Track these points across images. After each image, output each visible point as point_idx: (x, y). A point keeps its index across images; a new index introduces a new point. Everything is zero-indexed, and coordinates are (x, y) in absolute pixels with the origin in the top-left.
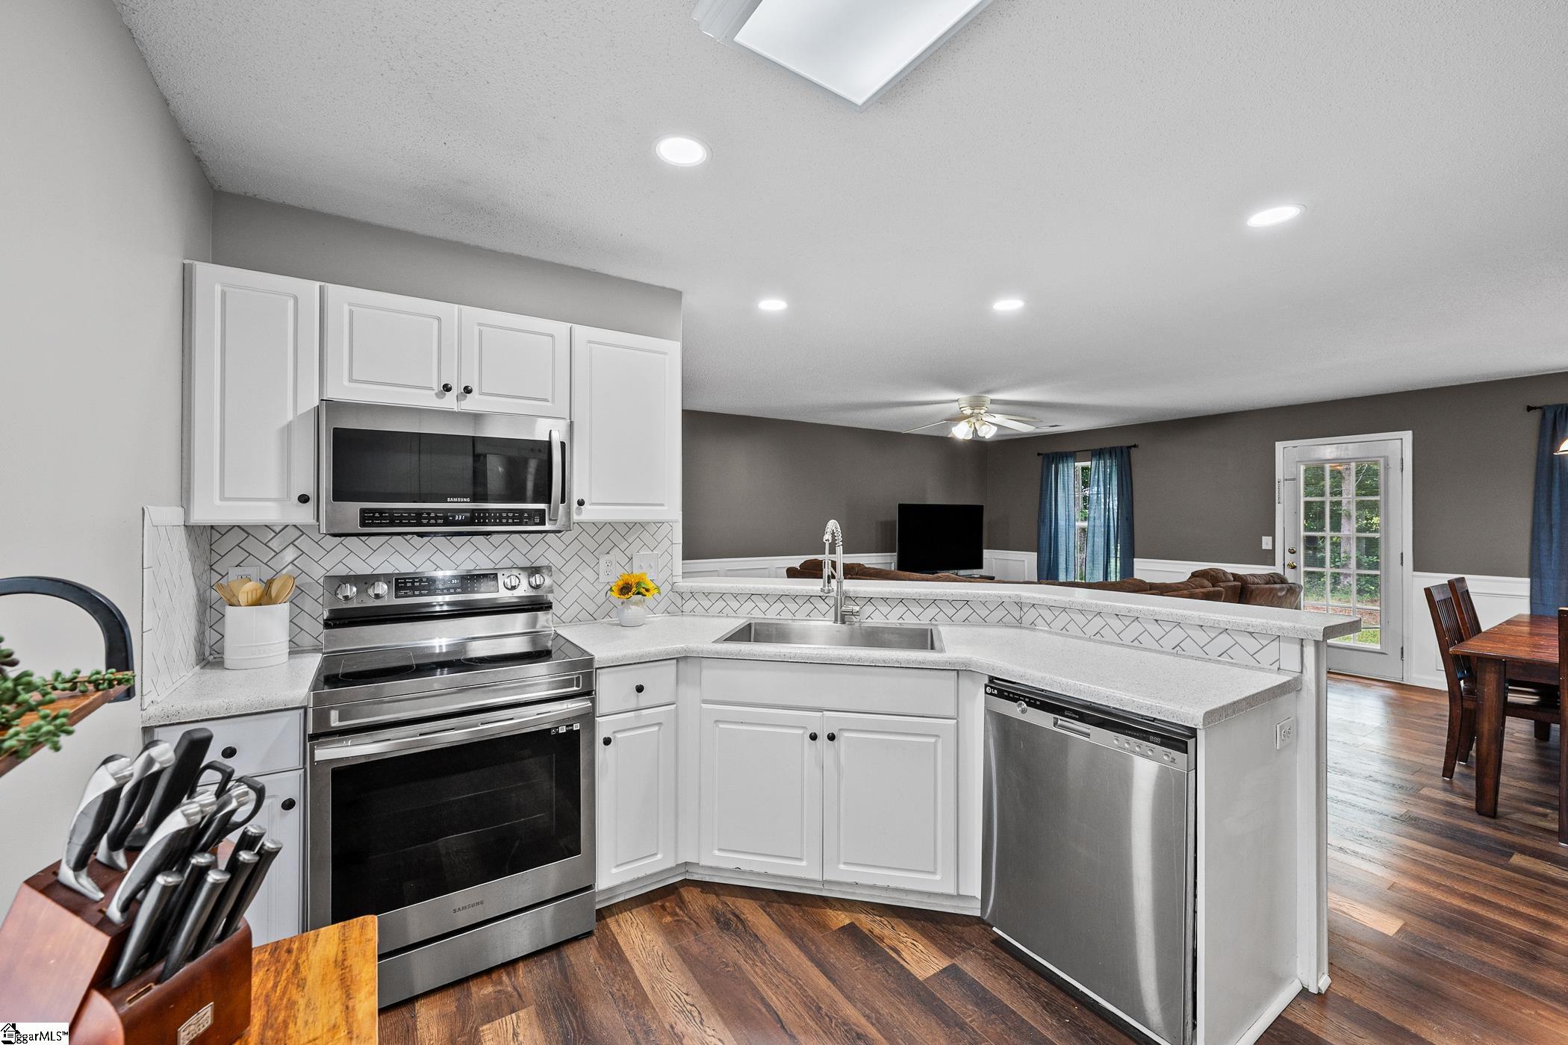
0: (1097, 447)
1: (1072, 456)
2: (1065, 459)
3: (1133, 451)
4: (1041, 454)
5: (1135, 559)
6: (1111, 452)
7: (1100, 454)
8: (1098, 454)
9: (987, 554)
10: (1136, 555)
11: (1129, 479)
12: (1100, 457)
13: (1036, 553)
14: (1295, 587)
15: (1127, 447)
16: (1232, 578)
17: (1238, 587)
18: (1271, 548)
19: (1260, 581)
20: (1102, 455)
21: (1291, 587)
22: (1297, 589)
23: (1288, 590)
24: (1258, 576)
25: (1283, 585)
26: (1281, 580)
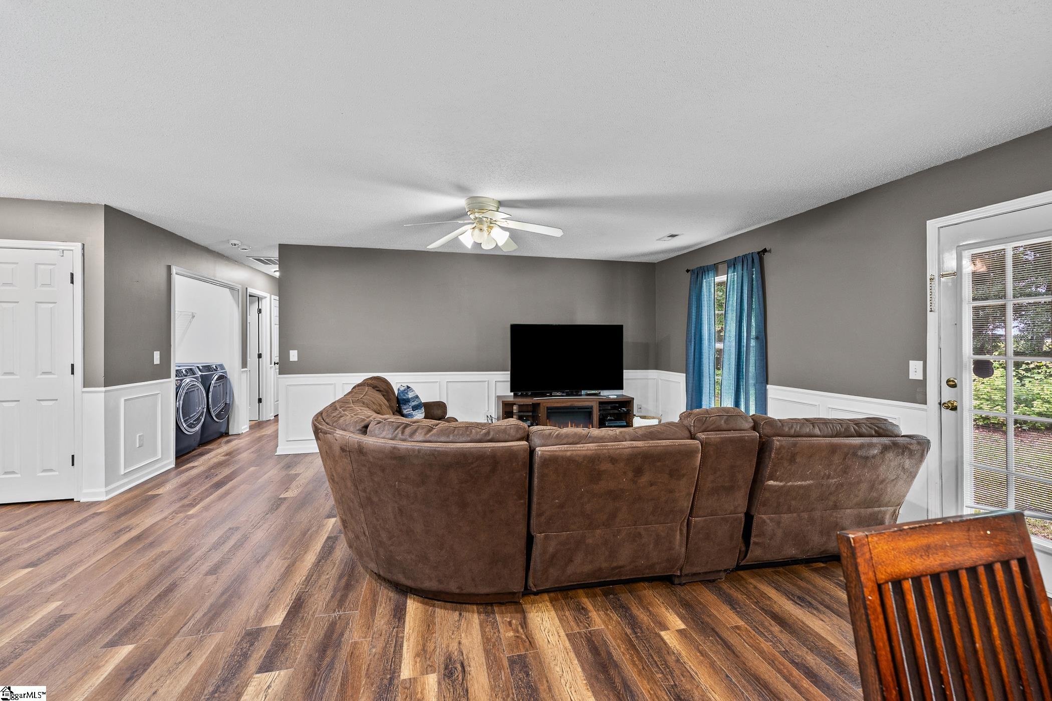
0: (732, 257)
1: (715, 269)
2: (706, 274)
4: (689, 270)
5: (768, 386)
6: (744, 259)
8: (732, 264)
10: (769, 383)
12: (734, 268)
13: (685, 375)
14: (911, 444)
15: (759, 253)
16: (748, 425)
17: (752, 440)
18: (921, 378)
19: (817, 431)
20: (736, 266)
21: (895, 444)
22: (915, 447)
23: (885, 448)
24: (825, 422)
25: (875, 440)
26: (876, 431)
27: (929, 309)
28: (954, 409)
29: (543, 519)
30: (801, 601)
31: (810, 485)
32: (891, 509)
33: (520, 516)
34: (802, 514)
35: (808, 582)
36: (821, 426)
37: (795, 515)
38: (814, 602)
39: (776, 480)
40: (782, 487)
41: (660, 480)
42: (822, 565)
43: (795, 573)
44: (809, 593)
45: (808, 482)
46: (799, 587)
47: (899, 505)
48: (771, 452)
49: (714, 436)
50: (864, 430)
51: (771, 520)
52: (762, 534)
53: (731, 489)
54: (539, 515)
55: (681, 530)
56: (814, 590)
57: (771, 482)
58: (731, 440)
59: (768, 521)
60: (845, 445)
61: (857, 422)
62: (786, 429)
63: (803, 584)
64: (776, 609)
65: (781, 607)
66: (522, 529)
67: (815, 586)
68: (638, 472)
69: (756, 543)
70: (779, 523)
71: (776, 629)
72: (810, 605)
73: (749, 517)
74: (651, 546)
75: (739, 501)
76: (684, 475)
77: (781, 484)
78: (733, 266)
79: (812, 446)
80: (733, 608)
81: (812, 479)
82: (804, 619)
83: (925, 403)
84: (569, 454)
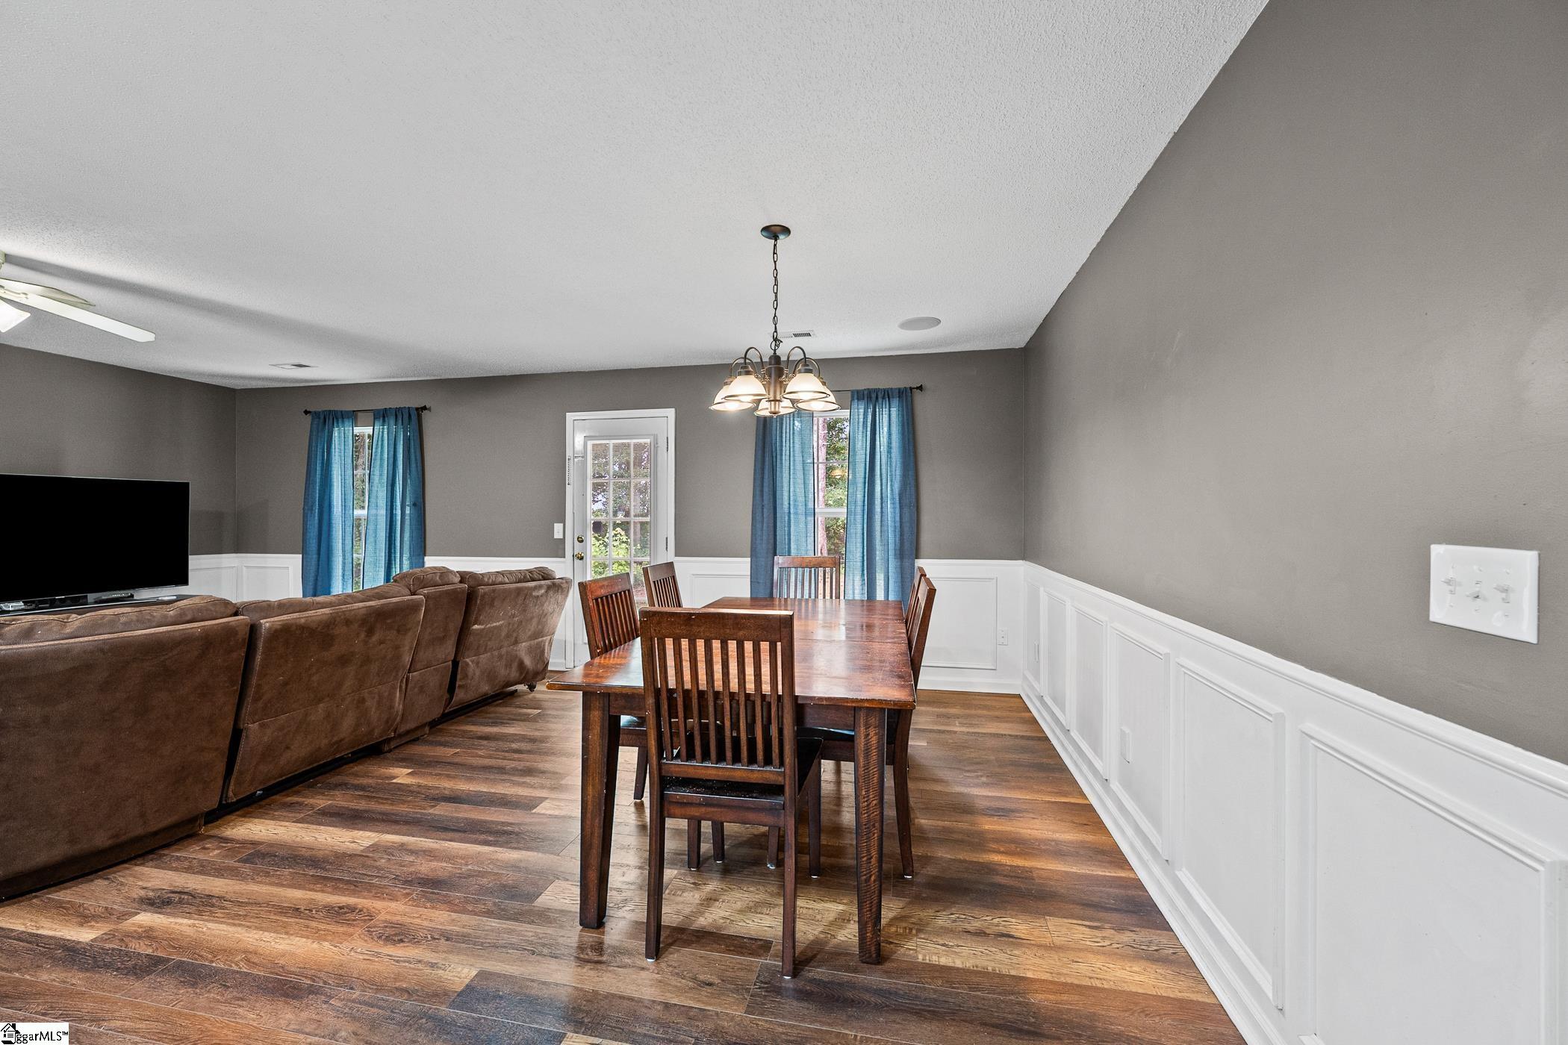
0: (378, 407)
1: (353, 416)
2: (340, 421)
3: (425, 414)
4: (310, 412)
5: (427, 558)
6: (398, 413)
7: (384, 417)
8: (381, 415)
9: (195, 562)
10: (427, 552)
11: (418, 450)
12: (384, 421)
13: (301, 555)
14: (562, 583)
15: (417, 409)
16: (457, 579)
17: (462, 590)
18: (562, 537)
19: (507, 580)
20: (386, 419)
21: (554, 584)
22: (564, 586)
23: (549, 588)
24: (511, 573)
25: (543, 582)
26: (542, 576)
27: (567, 483)
28: (582, 558)
29: (260, 704)
30: (495, 724)
31: (502, 625)
32: (549, 637)
33: (230, 709)
34: (493, 653)
35: (496, 713)
36: (508, 575)
37: (489, 654)
38: (505, 721)
39: (479, 624)
40: (483, 629)
41: (389, 637)
42: (500, 701)
43: (481, 712)
44: (498, 718)
45: (501, 623)
46: (489, 718)
47: (553, 633)
48: (477, 598)
49: (432, 590)
50: (535, 576)
51: (472, 661)
52: (466, 676)
53: (442, 640)
54: (256, 700)
55: (401, 687)
56: (501, 715)
57: (476, 627)
58: (447, 592)
59: (470, 663)
60: (526, 588)
61: (530, 571)
62: (486, 580)
63: (492, 715)
64: (479, 734)
65: (480, 732)
66: (228, 725)
67: (501, 713)
68: (370, 632)
69: (460, 686)
70: (478, 663)
71: (485, 742)
72: (502, 723)
73: (455, 663)
74: (373, 710)
75: (448, 649)
76: (410, 629)
77: (483, 627)
78: (381, 419)
79: (505, 590)
80: (445, 746)
81: (503, 620)
82: (501, 731)
83: (564, 557)
84: (303, 621)
